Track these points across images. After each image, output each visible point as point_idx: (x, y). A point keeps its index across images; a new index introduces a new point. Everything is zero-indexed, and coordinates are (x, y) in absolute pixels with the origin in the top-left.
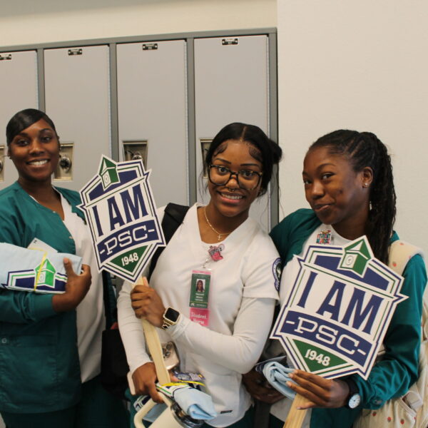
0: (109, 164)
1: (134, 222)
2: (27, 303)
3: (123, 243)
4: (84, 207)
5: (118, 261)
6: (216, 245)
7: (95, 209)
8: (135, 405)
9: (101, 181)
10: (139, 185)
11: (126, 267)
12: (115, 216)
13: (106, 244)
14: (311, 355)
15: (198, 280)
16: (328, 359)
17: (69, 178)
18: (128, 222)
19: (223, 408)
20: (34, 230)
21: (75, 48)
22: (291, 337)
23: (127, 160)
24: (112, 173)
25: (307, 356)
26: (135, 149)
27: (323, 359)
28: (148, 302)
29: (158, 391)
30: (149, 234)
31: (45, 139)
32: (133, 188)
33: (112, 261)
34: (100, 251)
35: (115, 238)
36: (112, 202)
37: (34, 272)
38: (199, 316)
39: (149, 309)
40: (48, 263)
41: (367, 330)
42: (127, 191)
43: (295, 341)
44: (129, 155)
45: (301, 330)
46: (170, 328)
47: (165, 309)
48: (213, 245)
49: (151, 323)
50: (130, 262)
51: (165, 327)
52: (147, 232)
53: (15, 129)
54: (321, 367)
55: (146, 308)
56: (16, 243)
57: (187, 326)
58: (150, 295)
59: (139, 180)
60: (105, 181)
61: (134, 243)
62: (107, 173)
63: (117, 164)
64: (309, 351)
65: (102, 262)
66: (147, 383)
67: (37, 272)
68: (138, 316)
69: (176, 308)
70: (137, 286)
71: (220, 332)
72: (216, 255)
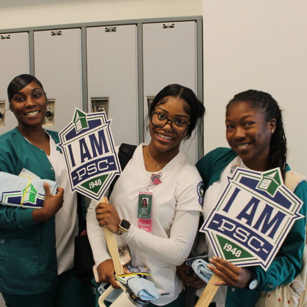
0: (81, 114)
1: (99, 157)
2: (14, 215)
3: (90, 172)
4: (62, 145)
5: (86, 185)
6: (156, 173)
7: (70, 147)
8: (99, 289)
9: (75, 126)
10: (103, 130)
11: (92, 190)
12: (84, 152)
13: (78, 172)
14: (228, 247)
15: (143, 198)
16: (240, 252)
17: (52, 124)
18: (94, 157)
19: (162, 292)
20: (24, 162)
21: (56, 30)
22: (215, 233)
23: (94, 112)
24: (83, 121)
25: (224, 248)
26: (100, 103)
27: (236, 252)
28: (109, 215)
29: (116, 280)
30: (110, 166)
31: (36, 96)
32: (99, 132)
33: (82, 185)
34: (73, 177)
35: (84, 169)
36: (82, 142)
37: (21, 193)
38: (145, 225)
39: (109, 220)
40: (32, 186)
41: (271, 235)
42: (94, 134)
43: (217, 236)
44: (95, 108)
45: (223, 228)
46: (124, 234)
47: (120, 221)
48: (154, 173)
49: (111, 230)
50: (95, 186)
51: (121, 233)
52: (108, 164)
53: (14, 90)
54: (234, 257)
55: (107, 220)
56: (10, 172)
57: (136, 232)
58: (110, 210)
59: (103, 127)
60: (78, 127)
61: (99, 172)
62: (79, 121)
63: (86, 114)
64: (227, 244)
65: (74, 185)
66: (108, 275)
67: (24, 193)
68: (101, 225)
69: (128, 219)
70: (100, 204)
71: (160, 236)
72: (156, 180)
